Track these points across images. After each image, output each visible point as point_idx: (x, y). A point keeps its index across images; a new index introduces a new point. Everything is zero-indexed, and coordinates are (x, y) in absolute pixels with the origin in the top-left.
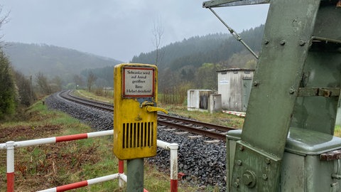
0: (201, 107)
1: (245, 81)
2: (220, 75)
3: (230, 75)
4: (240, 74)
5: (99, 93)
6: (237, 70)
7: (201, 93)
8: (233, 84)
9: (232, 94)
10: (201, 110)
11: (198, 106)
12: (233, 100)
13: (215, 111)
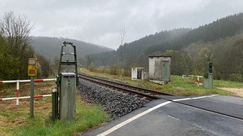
0: (138, 78)
1: (164, 63)
2: (150, 59)
3: (155, 59)
4: (160, 58)
5: (92, 70)
6: (159, 56)
7: (138, 69)
8: (156, 65)
9: (156, 70)
10: (138, 80)
11: (136, 78)
12: (156, 74)
13: (145, 80)
